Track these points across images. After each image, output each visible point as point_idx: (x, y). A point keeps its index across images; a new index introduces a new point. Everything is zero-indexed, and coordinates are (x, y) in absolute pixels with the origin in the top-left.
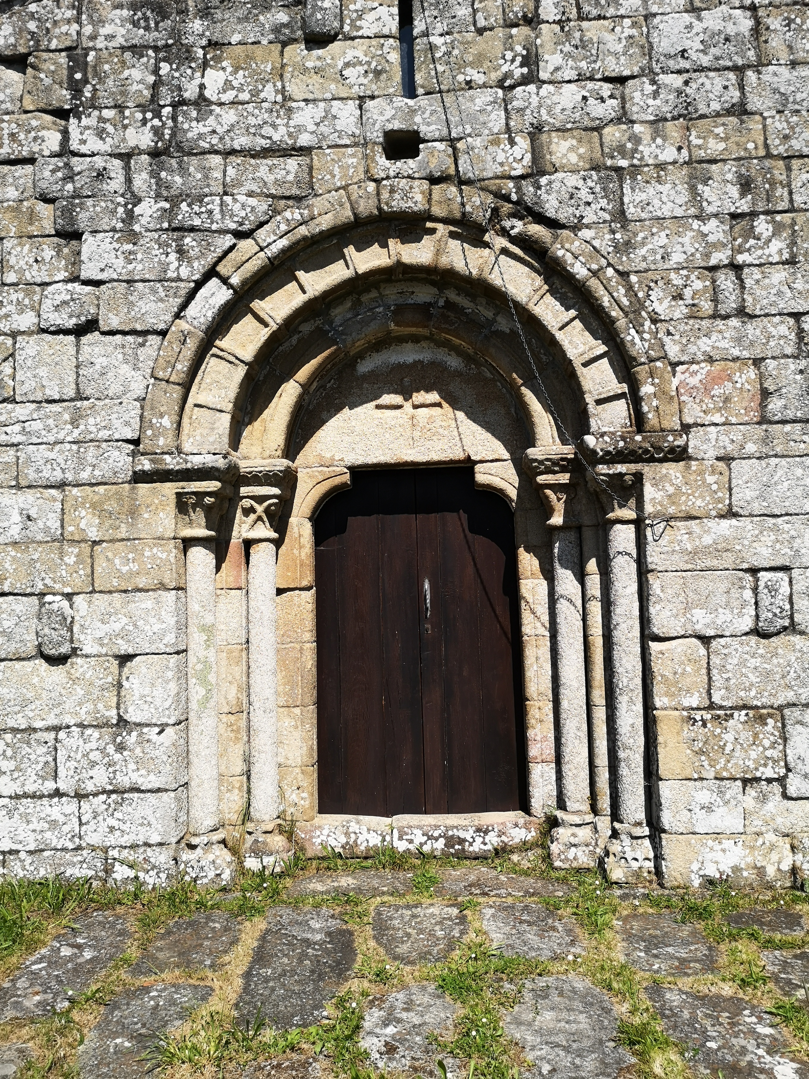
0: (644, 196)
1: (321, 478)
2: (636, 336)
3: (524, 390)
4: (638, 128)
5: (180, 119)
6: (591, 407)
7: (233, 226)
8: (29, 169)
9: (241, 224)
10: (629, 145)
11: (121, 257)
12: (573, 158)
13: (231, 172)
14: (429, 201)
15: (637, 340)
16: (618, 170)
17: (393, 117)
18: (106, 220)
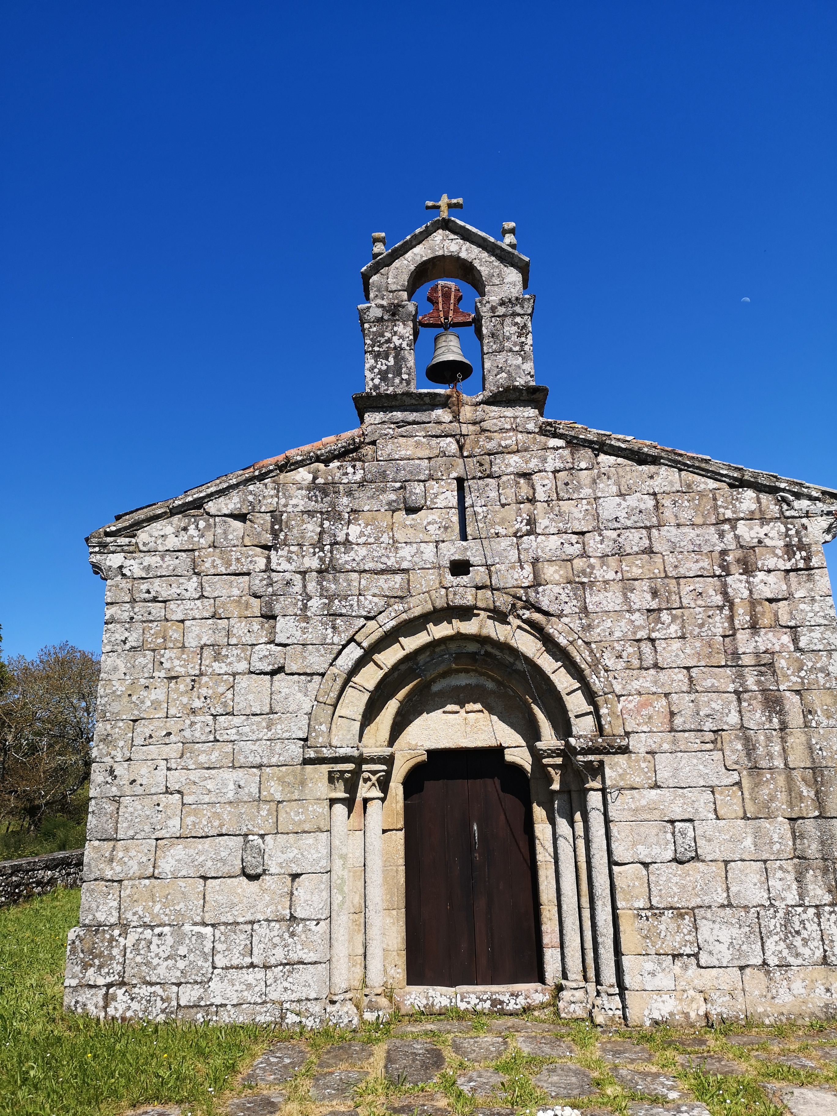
0: (597, 599)
1: (409, 758)
2: (596, 679)
3: (533, 705)
4: (592, 560)
5: (335, 552)
6: (573, 720)
7: (365, 614)
8: (246, 578)
9: (369, 613)
10: (588, 570)
11: (300, 630)
12: (557, 577)
13: (363, 582)
14: (476, 599)
15: (597, 682)
16: (582, 583)
17: (455, 553)
18: (291, 609)
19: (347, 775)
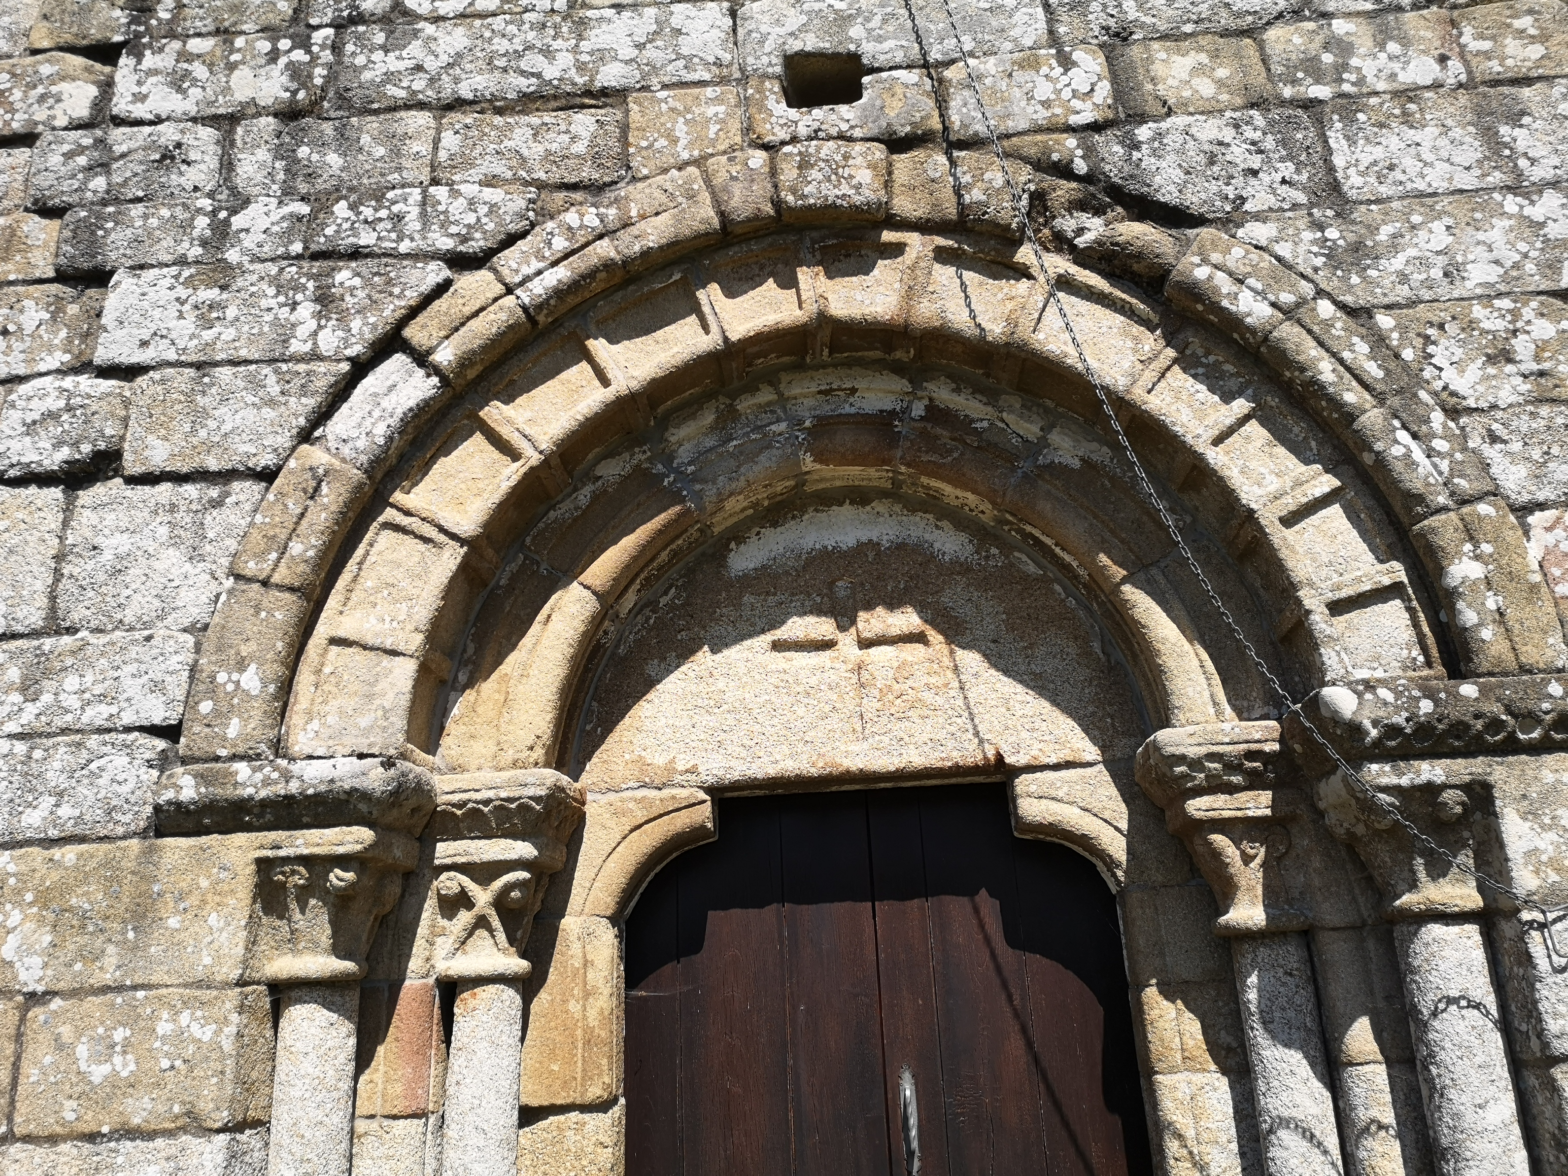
0: (1378, 153)
1: (641, 816)
2: (1413, 445)
3: (1130, 592)
4: (1340, 26)
5: (350, 48)
6: (1320, 620)
7: (446, 244)
8: (21, 154)
9: (464, 239)
10: (1328, 58)
11: (191, 317)
12: (1206, 88)
13: (450, 141)
14: (888, 185)
15: (1418, 454)
16: (1310, 105)
17: (804, 28)
18: (168, 242)
19: (340, 877)
